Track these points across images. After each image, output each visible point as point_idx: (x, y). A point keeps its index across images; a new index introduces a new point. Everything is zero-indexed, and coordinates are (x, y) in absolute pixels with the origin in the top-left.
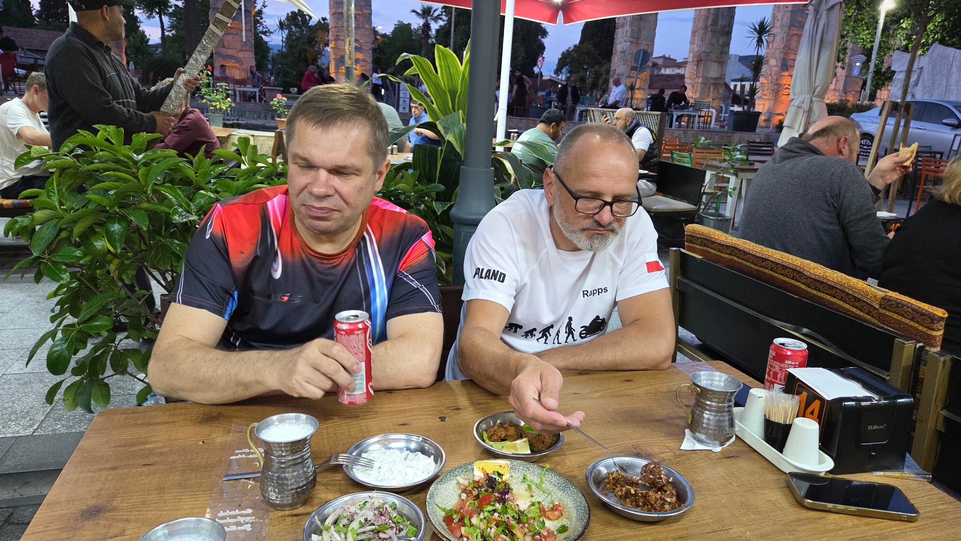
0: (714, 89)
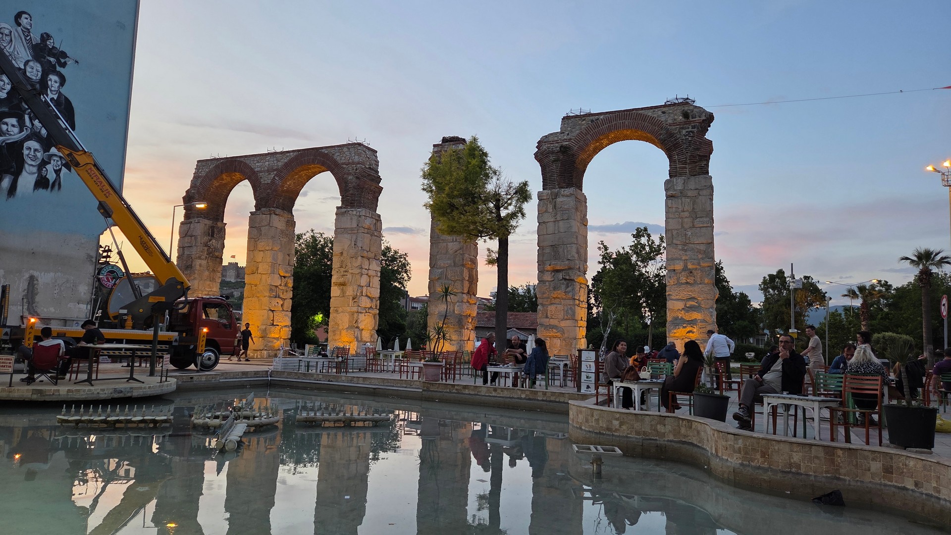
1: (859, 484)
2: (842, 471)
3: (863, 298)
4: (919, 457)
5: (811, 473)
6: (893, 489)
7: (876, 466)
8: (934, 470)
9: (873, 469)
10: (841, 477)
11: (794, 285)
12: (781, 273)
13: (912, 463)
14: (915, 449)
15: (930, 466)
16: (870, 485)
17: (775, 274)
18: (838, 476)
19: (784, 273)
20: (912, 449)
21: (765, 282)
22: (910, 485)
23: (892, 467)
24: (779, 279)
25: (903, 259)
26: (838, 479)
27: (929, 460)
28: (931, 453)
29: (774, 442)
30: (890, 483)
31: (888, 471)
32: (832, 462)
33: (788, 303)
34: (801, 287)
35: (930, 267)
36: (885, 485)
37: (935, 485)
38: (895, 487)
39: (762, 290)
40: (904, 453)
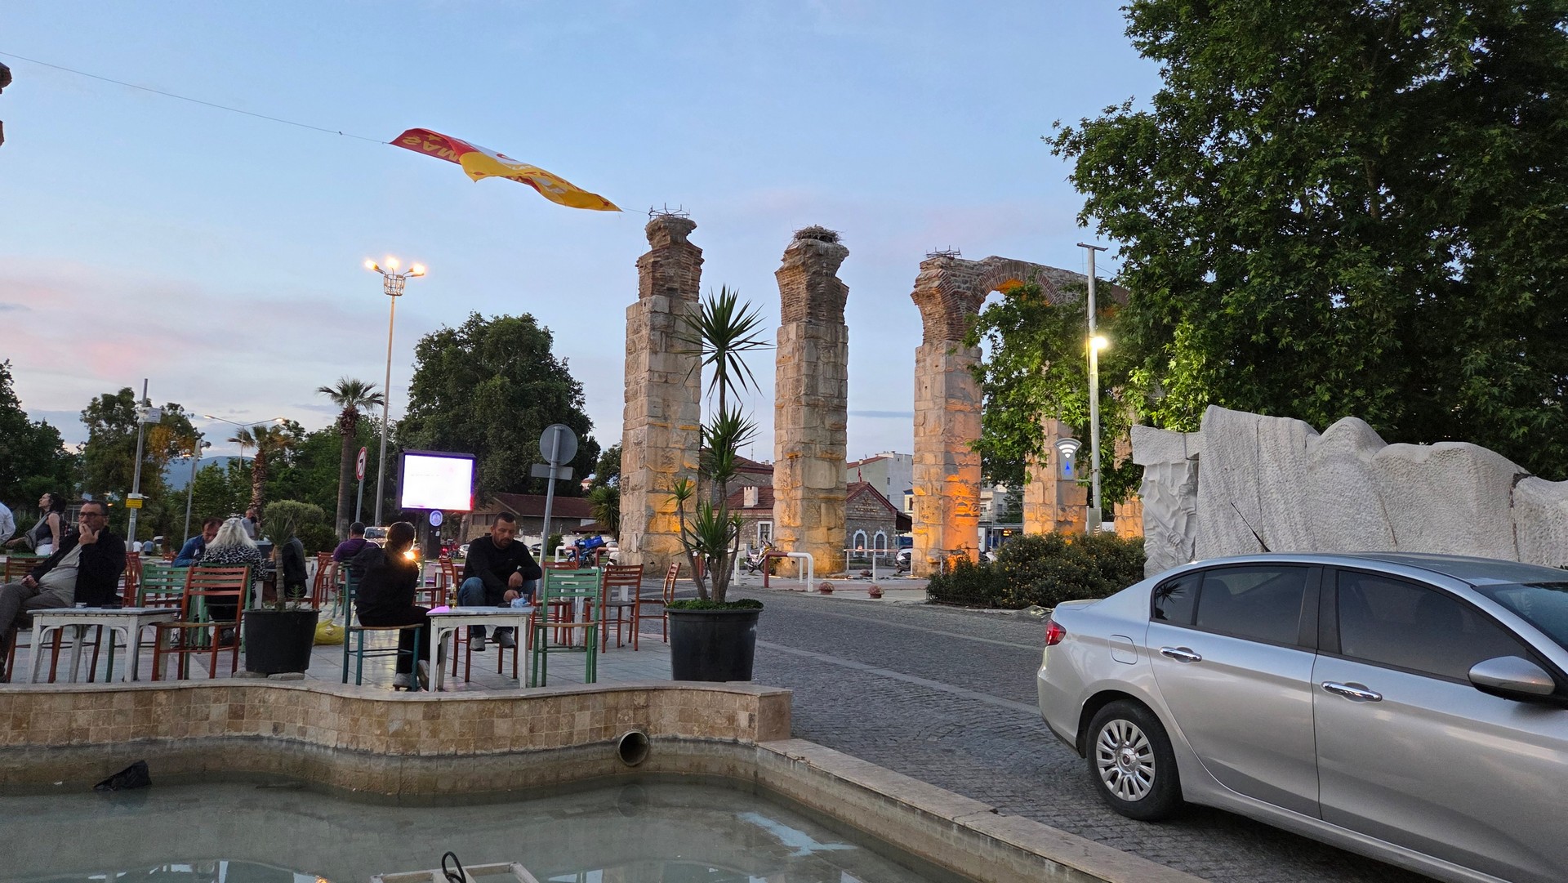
0: (827, 509)
1: (188, 744)
2: (162, 728)
3: (260, 445)
4: (283, 686)
5: (107, 741)
6: (241, 742)
7: (218, 711)
8: (303, 702)
9: (213, 717)
10: (159, 738)
11: (146, 416)
12: (127, 393)
13: (272, 697)
14: (280, 675)
15: (298, 697)
16: (206, 743)
17: (116, 394)
18: (153, 738)
19: (132, 395)
20: (277, 675)
21: (93, 407)
22: (265, 731)
23: (243, 707)
24: (122, 404)
25: (322, 390)
26: (154, 742)
27: (297, 688)
28: (302, 678)
29: (42, 697)
30: (237, 734)
31: (236, 714)
32: (147, 714)
33: (131, 449)
34: (158, 421)
35: (357, 407)
36: (229, 738)
37: (300, 724)
38: (245, 738)
39: (86, 421)
40: (264, 683)
